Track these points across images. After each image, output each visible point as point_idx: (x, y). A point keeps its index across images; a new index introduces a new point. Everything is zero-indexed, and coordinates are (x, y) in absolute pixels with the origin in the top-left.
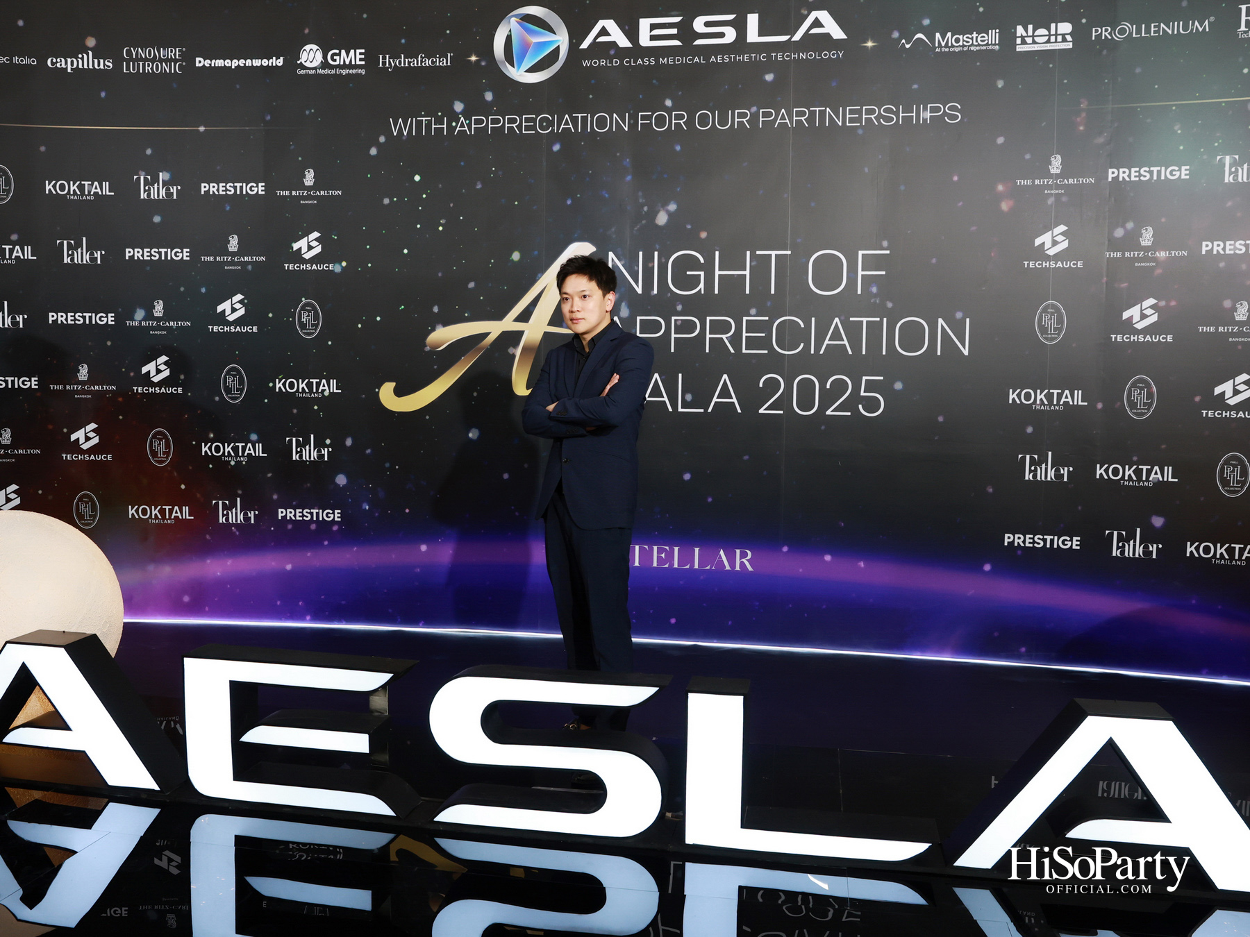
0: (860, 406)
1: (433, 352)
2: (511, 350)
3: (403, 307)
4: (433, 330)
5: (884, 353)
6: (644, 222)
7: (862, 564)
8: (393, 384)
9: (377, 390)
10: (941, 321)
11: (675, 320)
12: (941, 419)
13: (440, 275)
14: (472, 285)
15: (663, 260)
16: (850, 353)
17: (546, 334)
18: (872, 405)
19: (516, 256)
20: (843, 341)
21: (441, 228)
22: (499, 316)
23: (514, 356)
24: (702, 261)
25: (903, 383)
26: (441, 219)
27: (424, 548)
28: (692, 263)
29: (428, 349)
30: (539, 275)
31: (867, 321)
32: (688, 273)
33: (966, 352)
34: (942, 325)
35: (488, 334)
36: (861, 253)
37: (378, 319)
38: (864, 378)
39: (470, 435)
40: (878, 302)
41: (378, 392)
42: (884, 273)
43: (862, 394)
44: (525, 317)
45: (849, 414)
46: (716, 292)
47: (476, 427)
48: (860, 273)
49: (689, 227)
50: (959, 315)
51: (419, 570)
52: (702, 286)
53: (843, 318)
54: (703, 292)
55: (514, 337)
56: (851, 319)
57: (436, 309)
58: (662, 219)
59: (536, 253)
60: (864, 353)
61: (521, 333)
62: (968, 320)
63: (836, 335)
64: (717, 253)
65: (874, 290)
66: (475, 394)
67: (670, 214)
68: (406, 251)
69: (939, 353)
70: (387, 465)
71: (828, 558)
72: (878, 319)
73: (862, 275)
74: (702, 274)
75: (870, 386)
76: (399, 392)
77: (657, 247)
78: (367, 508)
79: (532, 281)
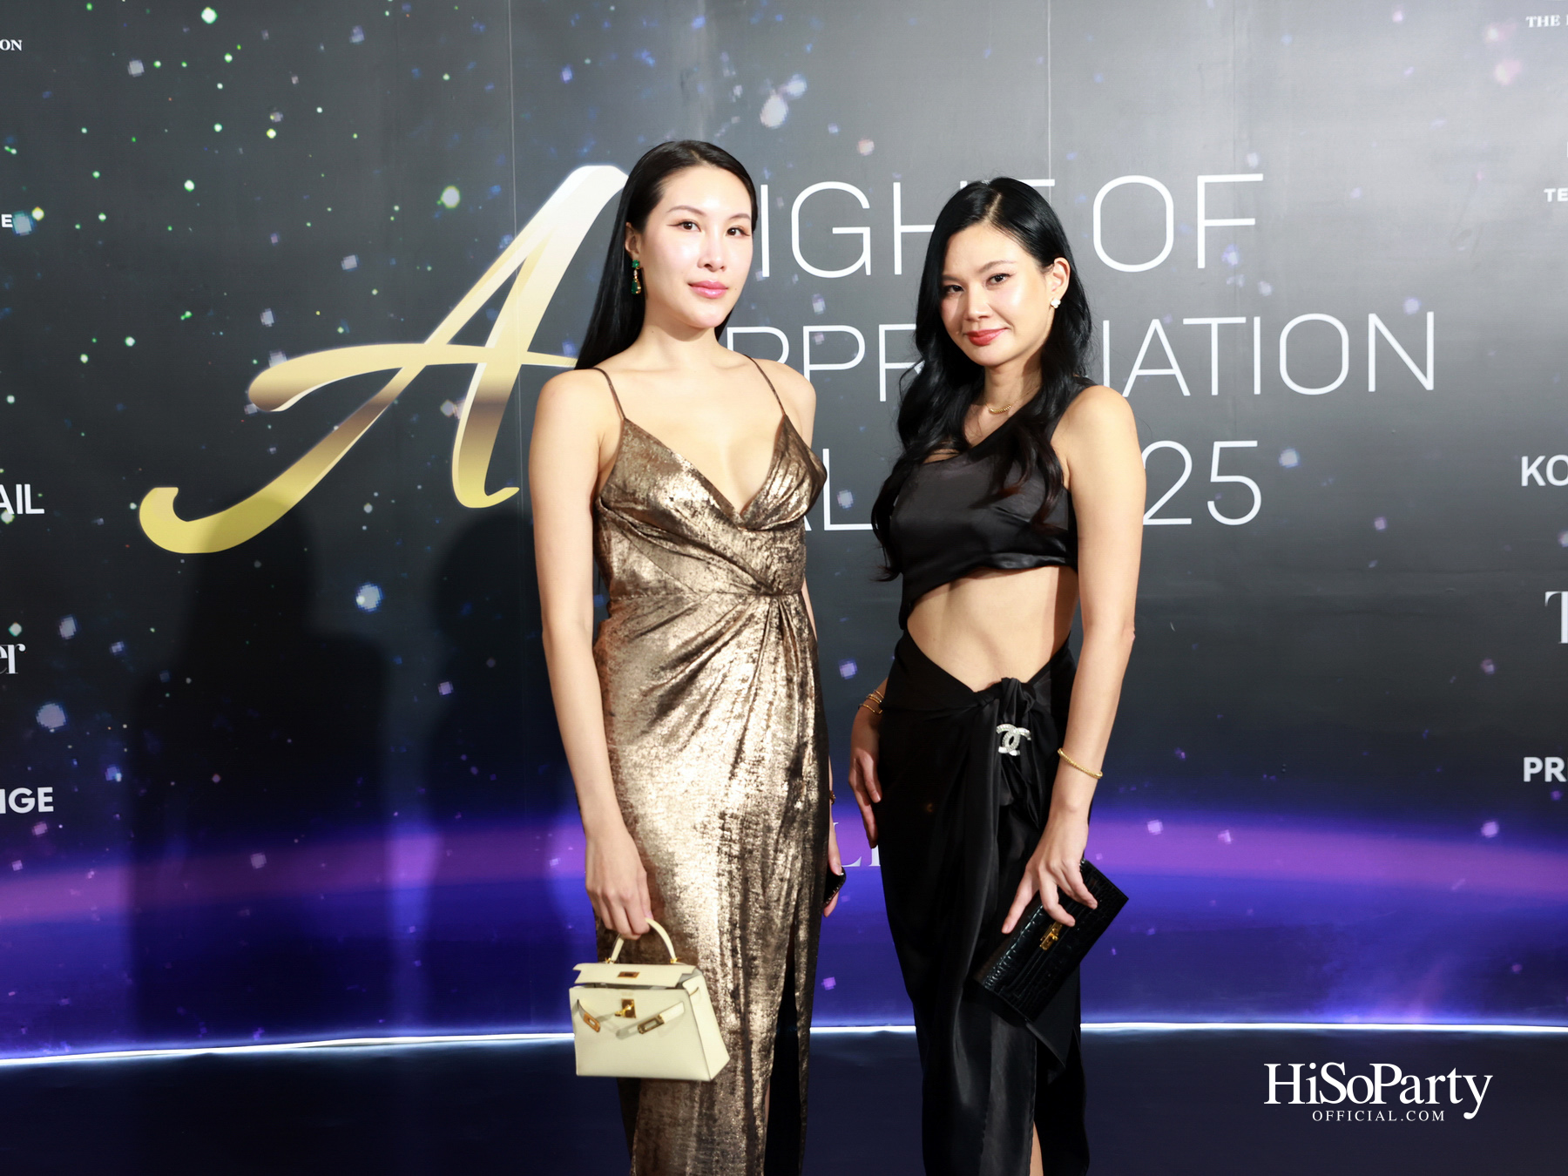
0: (1211, 505)
1: (266, 416)
2: (447, 408)
3: (188, 314)
4: (264, 365)
5: (1257, 391)
6: (735, 120)
7: (1227, 837)
8: (173, 492)
9: (133, 506)
10: (1374, 321)
11: (812, 334)
12: (1380, 524)
13: (274, 239)
14: (350, 263)
15: (781, 204)
16: (1186, 392)
17: (526, 370)
18: (1235, 500)
19: (451, 197)
20: (1170, 367)
21: (271, 134)
22: (418, 331)
23: (453, 421)
24: (865, 204)
25: (1300, 452)
26: (271, 111)
27: (258, 861)
28: (842, 208)
29: (252, 408)
30: (506, 240)
31: (1220, 326)
32: (836, 231)
33: (1428, 383)
34: (1377, 331)
35: (391, 373)
36: (1202, 180)
37: (130, 342)
38: (1218, 446)
39: (361, 600)
40: (1241, 283)
41: (137, 511)
42: (1251, 222)
43: (1215, 478)
44: (476, 332)
45: (1188, 521)
46: (898, 270)
47: (374, 582)
48: (1203, 223)
49: (834, 130)
50: (1412, 306)
51: (248, 912)
52: (866, 258)
53: (1168, 320)
54: (868, 272)
55: (451, 379)
56: (1187, 321)
57: (268, 318)
58: (774, 113)
59: (496, 189)
60: (1215, 391)
61: (467, 370)
62: (1430, 316)
63: (1156, 358)
64: (897, 187)
65: (1233, 258)
66: (368, 508)
67: (792, 103)
68: (189, 186)
69: (1372, 388)
70: (164, 677)
71: (1155, 827)
72: (1242, 320)
73: (1207, 228)
74: (866, 232)
75: (1231, 462)
76: (186, 509)
77: (767, 174)
78: (119, 777)
79: (491, 253)
